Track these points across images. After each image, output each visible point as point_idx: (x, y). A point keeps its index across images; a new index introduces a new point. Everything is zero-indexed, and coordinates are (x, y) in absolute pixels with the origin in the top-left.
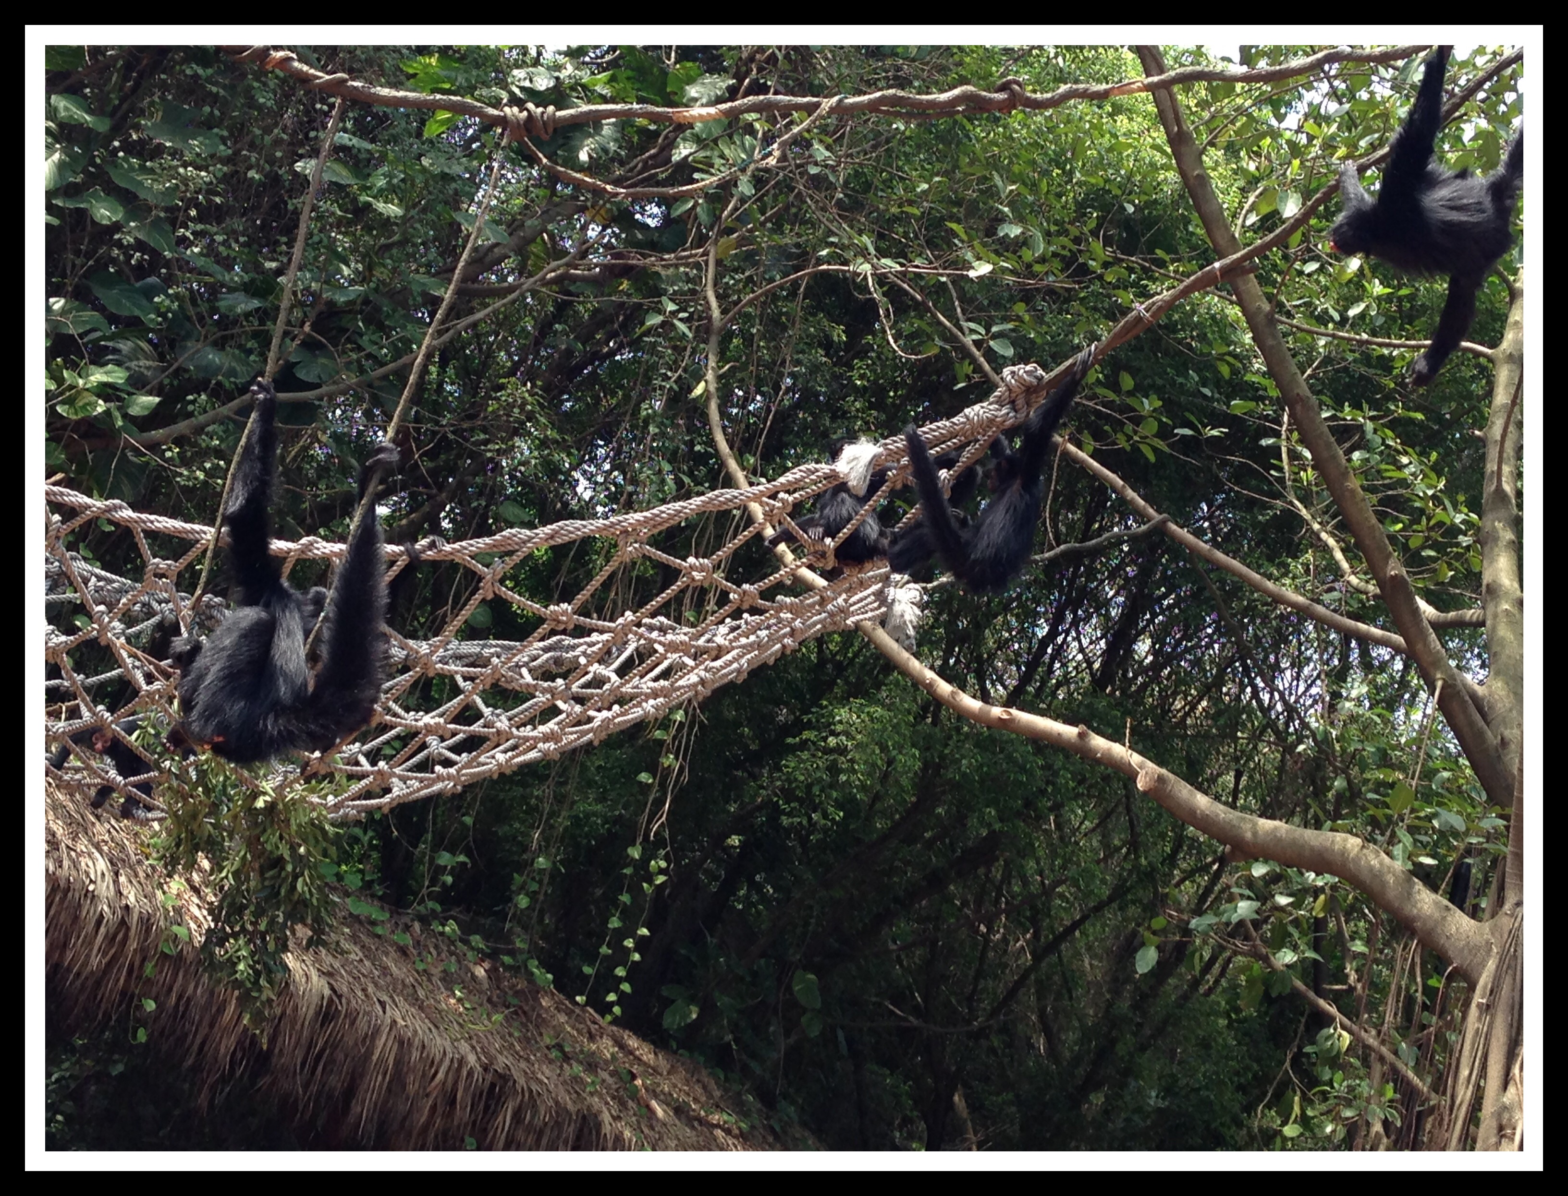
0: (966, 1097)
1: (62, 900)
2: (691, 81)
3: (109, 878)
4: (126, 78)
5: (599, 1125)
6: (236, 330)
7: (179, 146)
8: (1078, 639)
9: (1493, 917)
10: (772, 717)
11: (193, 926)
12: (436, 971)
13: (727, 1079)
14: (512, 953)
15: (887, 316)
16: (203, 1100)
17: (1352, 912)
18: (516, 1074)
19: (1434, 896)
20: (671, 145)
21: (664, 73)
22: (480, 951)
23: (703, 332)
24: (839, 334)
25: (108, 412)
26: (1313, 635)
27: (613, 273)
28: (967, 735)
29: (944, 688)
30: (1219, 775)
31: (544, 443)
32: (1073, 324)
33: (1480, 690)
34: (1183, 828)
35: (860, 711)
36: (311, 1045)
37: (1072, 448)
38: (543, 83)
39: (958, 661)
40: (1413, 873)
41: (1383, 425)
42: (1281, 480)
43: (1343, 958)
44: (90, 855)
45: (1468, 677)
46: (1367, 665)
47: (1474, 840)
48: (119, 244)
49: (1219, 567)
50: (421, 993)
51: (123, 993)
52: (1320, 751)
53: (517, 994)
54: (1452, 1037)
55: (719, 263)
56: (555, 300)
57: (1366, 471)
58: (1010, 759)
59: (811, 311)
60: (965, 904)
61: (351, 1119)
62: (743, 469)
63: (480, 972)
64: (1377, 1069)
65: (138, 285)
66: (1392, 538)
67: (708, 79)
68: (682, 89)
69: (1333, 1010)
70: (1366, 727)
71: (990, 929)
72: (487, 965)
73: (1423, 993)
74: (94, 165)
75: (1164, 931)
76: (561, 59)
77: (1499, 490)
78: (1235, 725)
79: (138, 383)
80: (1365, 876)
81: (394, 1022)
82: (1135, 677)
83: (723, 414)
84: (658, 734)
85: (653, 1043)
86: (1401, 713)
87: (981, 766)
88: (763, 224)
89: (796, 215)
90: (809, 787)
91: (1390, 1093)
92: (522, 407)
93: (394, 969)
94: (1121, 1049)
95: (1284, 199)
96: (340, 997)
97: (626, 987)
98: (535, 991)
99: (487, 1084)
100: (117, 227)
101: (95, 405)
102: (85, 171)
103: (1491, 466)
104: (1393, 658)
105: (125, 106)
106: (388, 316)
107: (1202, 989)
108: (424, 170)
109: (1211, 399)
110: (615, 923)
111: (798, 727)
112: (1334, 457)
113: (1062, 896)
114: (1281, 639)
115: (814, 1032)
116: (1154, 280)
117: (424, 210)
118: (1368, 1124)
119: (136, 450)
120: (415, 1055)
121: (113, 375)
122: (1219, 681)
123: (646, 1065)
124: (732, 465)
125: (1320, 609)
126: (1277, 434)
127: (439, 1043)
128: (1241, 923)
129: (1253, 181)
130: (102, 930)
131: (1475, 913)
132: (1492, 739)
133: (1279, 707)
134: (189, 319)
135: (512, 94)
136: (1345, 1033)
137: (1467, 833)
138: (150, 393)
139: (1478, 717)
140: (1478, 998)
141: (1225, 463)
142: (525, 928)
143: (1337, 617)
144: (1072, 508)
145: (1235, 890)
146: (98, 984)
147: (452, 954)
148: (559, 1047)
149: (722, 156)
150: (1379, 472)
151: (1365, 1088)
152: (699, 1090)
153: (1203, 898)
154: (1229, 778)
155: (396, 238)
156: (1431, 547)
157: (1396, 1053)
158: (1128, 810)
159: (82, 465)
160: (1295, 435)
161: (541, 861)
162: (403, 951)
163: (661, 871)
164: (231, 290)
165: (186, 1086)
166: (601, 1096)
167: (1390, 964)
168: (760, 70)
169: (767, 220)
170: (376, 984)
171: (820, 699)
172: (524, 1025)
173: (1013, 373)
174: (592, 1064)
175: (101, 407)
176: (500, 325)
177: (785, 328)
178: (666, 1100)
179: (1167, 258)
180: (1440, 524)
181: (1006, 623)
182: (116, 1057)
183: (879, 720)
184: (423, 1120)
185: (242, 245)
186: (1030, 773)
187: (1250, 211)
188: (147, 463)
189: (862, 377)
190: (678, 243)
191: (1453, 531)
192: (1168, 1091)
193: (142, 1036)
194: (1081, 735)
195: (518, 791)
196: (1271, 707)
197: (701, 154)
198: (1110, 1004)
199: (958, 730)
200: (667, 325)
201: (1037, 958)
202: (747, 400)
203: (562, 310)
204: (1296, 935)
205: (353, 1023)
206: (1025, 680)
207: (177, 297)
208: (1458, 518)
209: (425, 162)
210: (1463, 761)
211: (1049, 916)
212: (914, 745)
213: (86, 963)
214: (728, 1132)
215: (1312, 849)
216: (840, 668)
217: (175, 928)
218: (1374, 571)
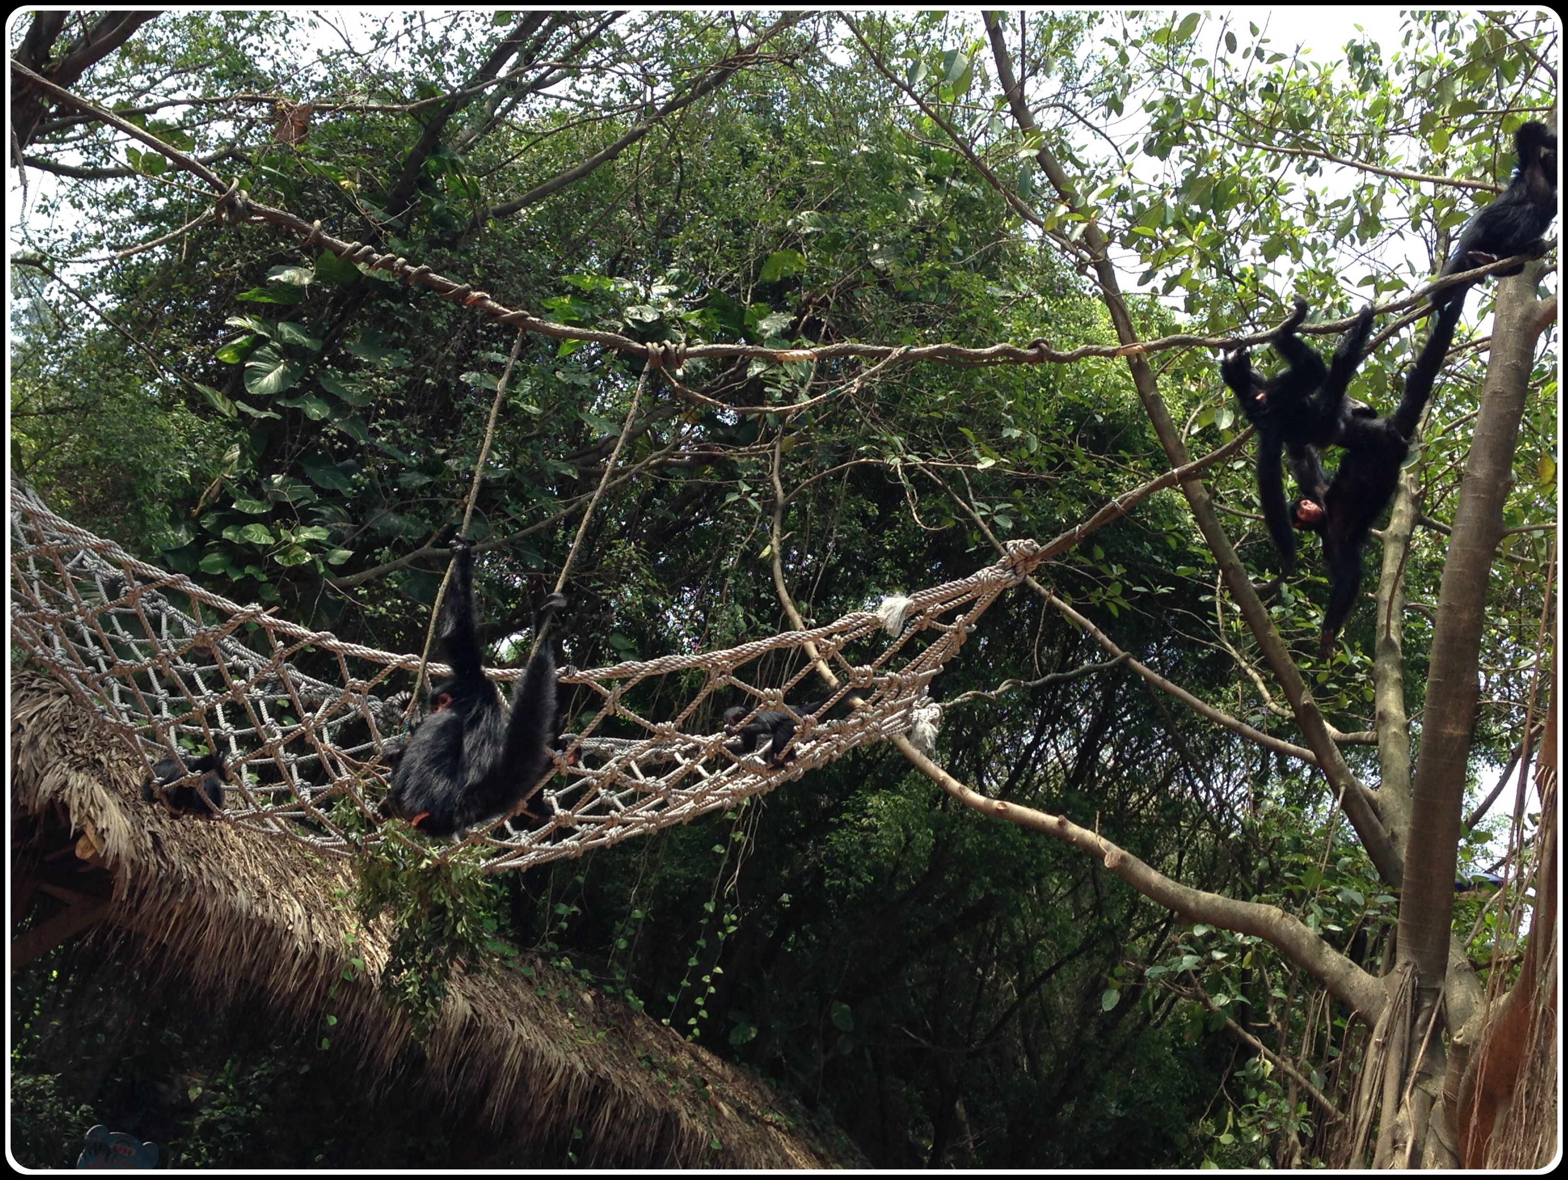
0: (966, 1105)
1: (268, 938)
2: (762, 317)
3: (304, 920)
4: (334, 311)
5: (678, 1122)
6: (413, 501)
7: (373, 361)
8: (1055, 746)
9: (1386, 973)
10: (817, 803)
11: (367, 958)
12: (554, 997)
13: (778, 1086)
14: (613, 984)
15: (913, 497)
16: (371, 1095)
17: (1272, 964)
18: (615, 1080)
19: (1339, 956)
20: (747, 364)
21: (742, 311)
22: (588, 981)
23: (770, 506)
24: (873, 510)
25: (313, 562)
26: (1241, 747)
27: (699, 461)
28: (970, 820)
29: (954, 784)
30: (1167, 854)
31: (646, 589)
32: (1054, 505)
33: (1374, 794)
34: (1137, 895)
35: (887, 797)
36: (456, 1052)
37: (1055, 599)
38: (650, 317)
39: (962, 762)
40: (1322, 937)
41: (1296, 587)
42: (1216, 628)
43: (1265, 1001)
44: (290, 902)
45: (1363, 781)
46: (1283, 770)
47: (1371, 913)
48: (326, 434)
49: (1167, 692)
50: (542, 1014)
51: (313, 1010)
52: (1248, 838)
53: (616, 1016)
54: (1354, 1067)
55: (782, 454)
56: (655, 480)
57: (1282, 622)
58: (1003, 839)
59: (853, 492)
60: (966, 951)
61: (486, 1113)
62: (799, 612)
63: (587, 998)
64: (1293, 1091)
65: (340, 465)
66: (1303, 674)
67: (775, 316)
68: (756, 323)
69: (1258, 1043)
70: (1282, 821)
71: (984, 971)
72: (593, 993)
73: (1332, 1033)
74: (309, 375)
75: (1123, 978)
76: (664, 299)
77: (1388, 638)
78: (1179, 815)
79: (337, 540)
80: (1285, 940)
81: (521, 1037)
82: (1100, 777)
83: (784, 570)
84: (730, 815)
85: (720, 1056)
86: (1309, 809)
87: (980, 844)
88: (816, 425)
89: (842, 419)
90: (847, 857)
91: (1304, 1110)
92: (630, 561)
93: (521, 995)
94: (1089, 1070)
95: (1220, 416)
96: (479, 1016)
97: (703, 1014)
98: (630, 1014)
99: (592, 1087)
100: (325, 422)
101: (303, 556)
102: (302, 380)
103: (1382, 621)
104: (1303, 767)
105: (333, 332)
106: (528, 491)
107: (1153, 1023)
108: (558, 381)
109: (1161, 564)
110: (693, 962)
111: (837, 810)
112: (1259, 612)
113: (1041, 947)
114: (1213, 751)
115: (847, 1051)
116: (1118, 473)
117: (558, 411)
118: (1288, 1136)
119: (333, 591)
120: (536, 1063)
121: (317, 533)
122: (1167, 781)
123: (716, 1074)
124: (791, 609)
125: (1248, 728)
126: (1213, 593)
127: (555, 1054)
128: (1186, 972)
129: (1194, 400)
130: (298, 961)
131: (1371, 969)
132: (1385, 834)
133: (1213, 803)
134: (376, 490)
135: (626, 324)
136: (1268, 1063)
137: (1365, 908)
138: (346, 547)
139: (1373, 816)
140: (1376, 1038)
141: (1171, 613)
142: (623, 964)
143: (1261, 735)
144: (1051, 645)
145: (1180, 946)
146: (293, 1003)
147: (566, 983)
148: (649, 1059)
149: (786, 374)
150: (1293, 622)
151: (1285, 1106)
152: (757, 1095)
153: (1153, 951)
154: (1173, 858)
155: (535, 432)
156: (1333, 682)
157: (1308, 1077)
158: (1095, 881)
159: (292, 602)
160: (1227, 594)
161: (638, 913)
162: (529, 981)
163: (732, 923)
164: (410, 469)
165: (357, 1084)
166: (680, 1099)
167: (1303, 1007)
168: (815, 310)
169: (820, 423)
170: (507, 1006)
171: (856, 788)
172: (621, 1041)
173: (1015, 545)
174: (673, 1074)
175: (308, 558)
176: (612, 498)
177: (832, 504)
178: (732, 1102)
179: (1128, 456)
180: (1341, 664)
181: (1000, 733)
182: (304, 1060)
183: (902, 806)
184: (542, 1114)
185: (419, 435)
186: (1020, 852)
187: (1194, 423)
188: (343, 602)
189: (890, 543)
190: (751, 439)
191: (1351, 670)
192: (1126, 1102)
193: (326, 1044)
194: (1061, 823)
195: (618, 857)
196: (1207, 801)
197: (770, 372)
198: (1079, 1033)
199: (962, 815)
200: (743, 502)
201: (1022, 995)
202: (801, 557)
203: (660, 488)
204: (1229, 983)
205: (488, 1038)
206: (1014, 777)
207: (368, 475)
208: (1355, 660)
209: (559, 375)
210: (1361, 848)
211: (1032, 961)
212: (928, 826)
213: (284, 987)
214: (779, 1128)
215: (1243, 917)
216: (870, 766)
217: (354, 961)
218: (1291, 698)
